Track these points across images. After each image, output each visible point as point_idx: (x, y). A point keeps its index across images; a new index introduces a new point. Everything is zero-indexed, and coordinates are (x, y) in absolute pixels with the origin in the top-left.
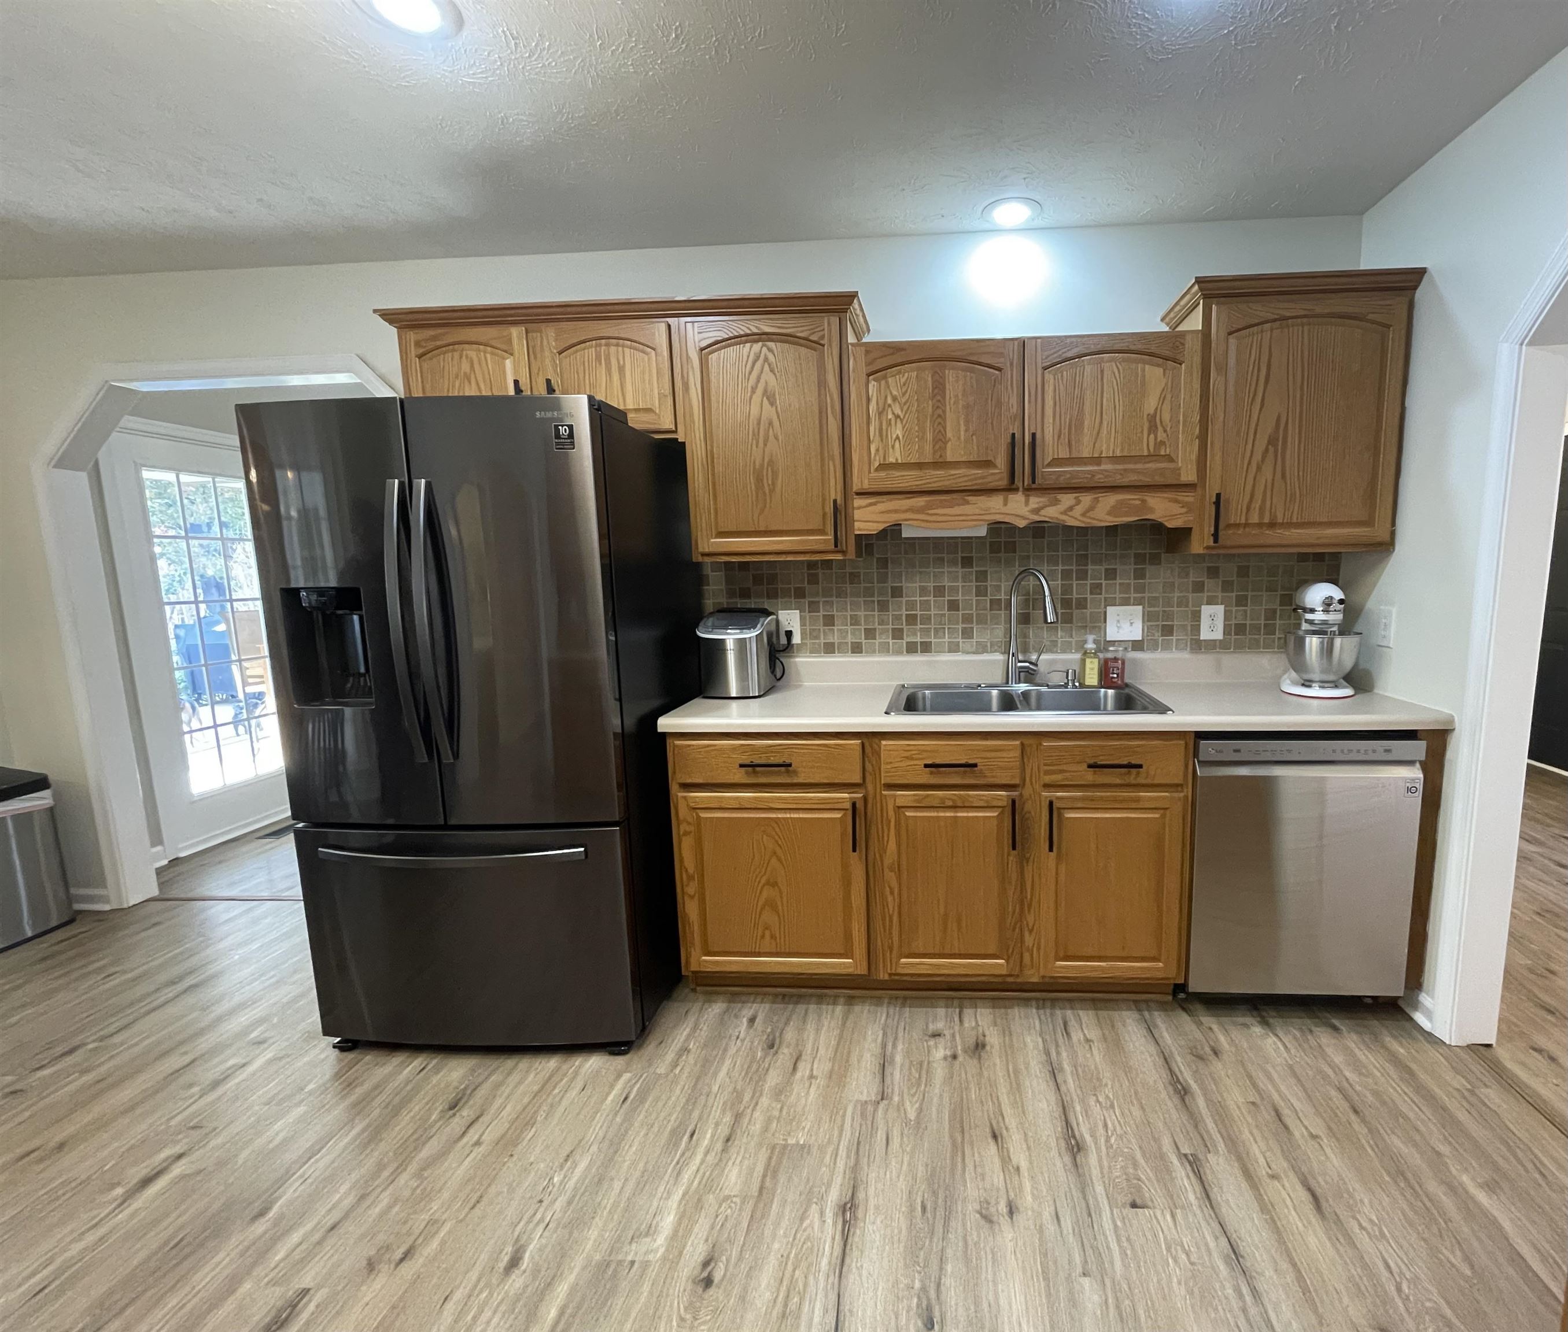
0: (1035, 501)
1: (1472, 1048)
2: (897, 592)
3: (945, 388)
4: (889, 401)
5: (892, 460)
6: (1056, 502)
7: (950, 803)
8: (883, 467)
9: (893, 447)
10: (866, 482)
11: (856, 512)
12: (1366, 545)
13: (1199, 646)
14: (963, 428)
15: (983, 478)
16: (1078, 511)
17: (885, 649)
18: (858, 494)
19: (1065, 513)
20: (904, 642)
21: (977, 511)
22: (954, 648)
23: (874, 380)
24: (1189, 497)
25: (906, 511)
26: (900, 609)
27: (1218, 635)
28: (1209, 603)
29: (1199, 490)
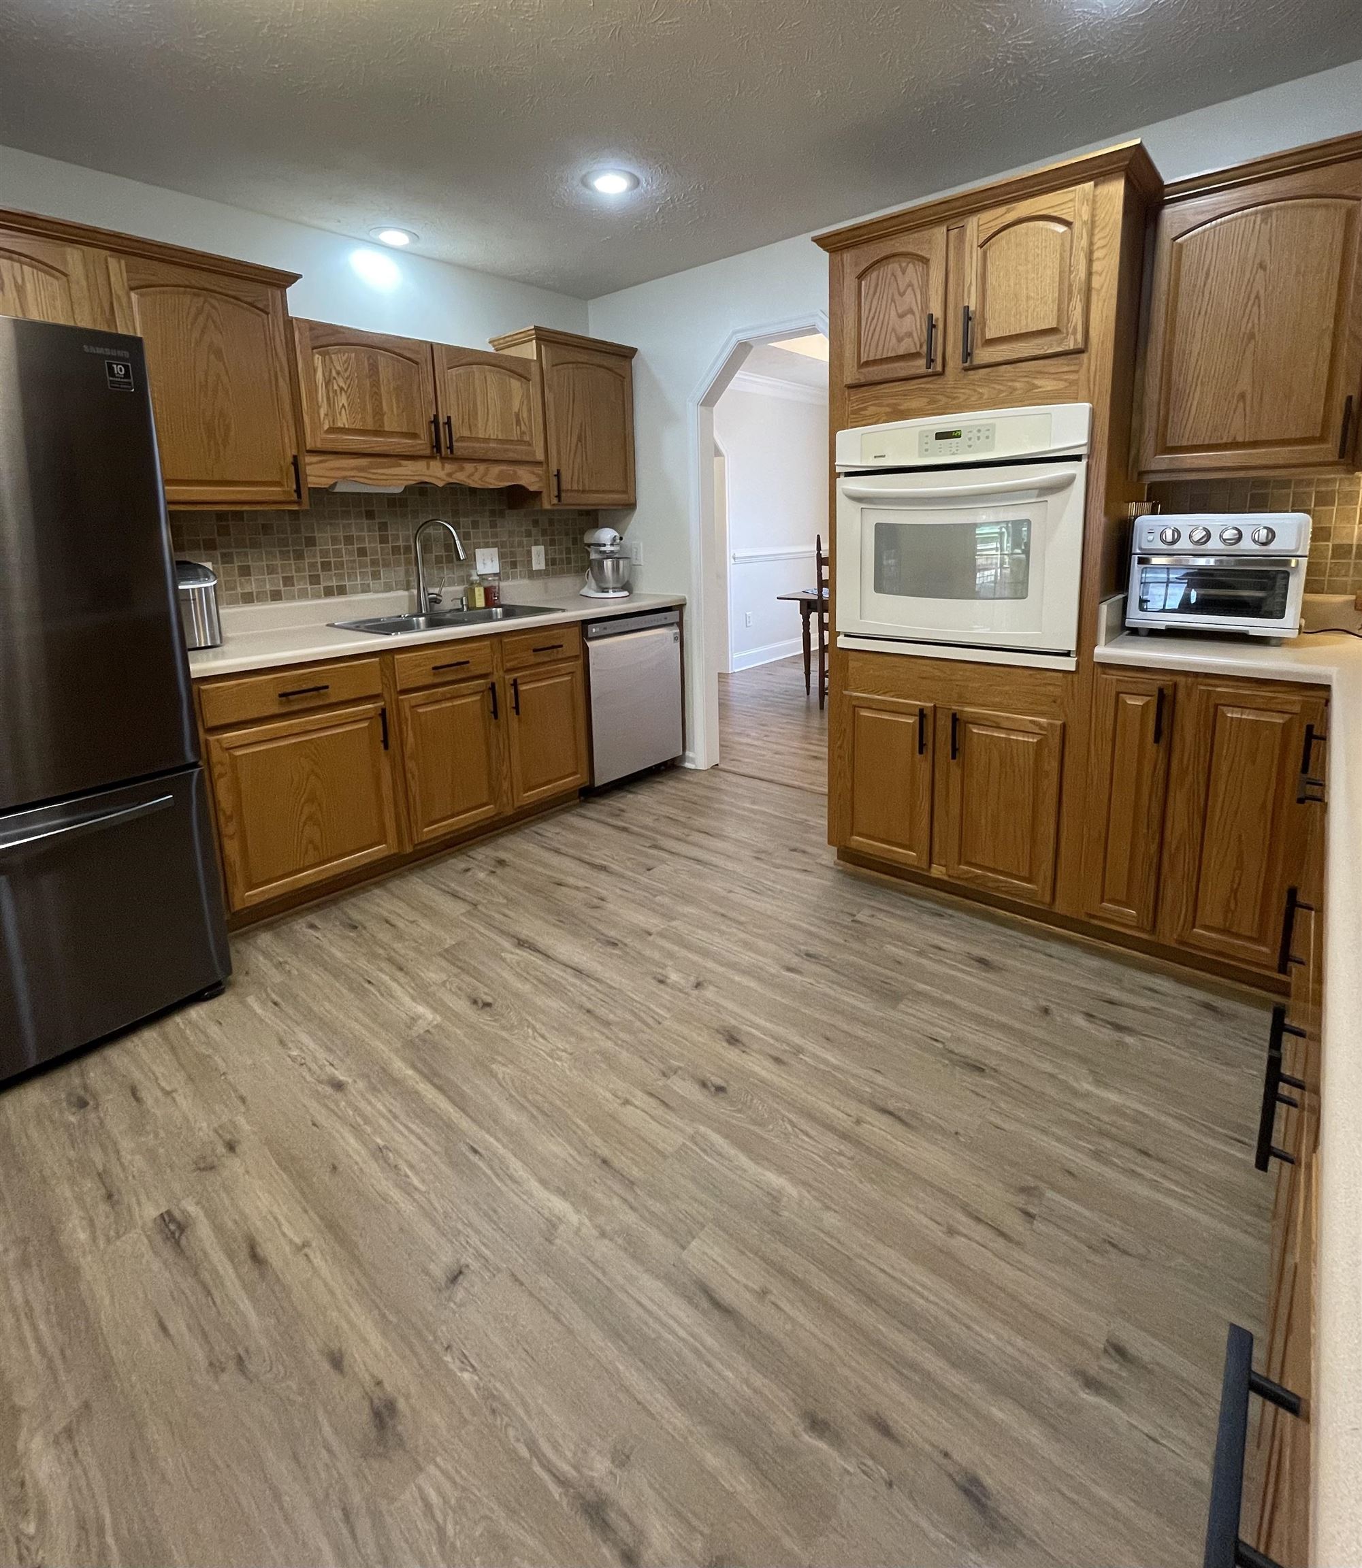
0: (449, 467)
1: (712, 768)
2: (311, 542)
3: (378, 369)
4: (334, 374)
5: (340, 425)
6: (462, 469)
7: (449, 696)
8: (332, 430)
9: (340, 413)
10: (318, 440)
11: (308, 468)
12: (623, 505)
13: (533, 575)
14: (395, 405)
15: (413, 446)
16: (477, 477)
17: (303, 595)
18: (308, 451)
19: (469, 476)
20: (322, 586)
21: (410, 473)
22: (365, 589)
23: (319, 353)
24: (539, 470)
25: (352, 469)
26: (314, 556)
27: (542, 566)
28: (536, 544)
29: (545, 466)
